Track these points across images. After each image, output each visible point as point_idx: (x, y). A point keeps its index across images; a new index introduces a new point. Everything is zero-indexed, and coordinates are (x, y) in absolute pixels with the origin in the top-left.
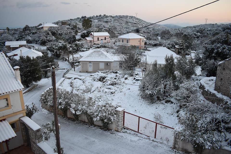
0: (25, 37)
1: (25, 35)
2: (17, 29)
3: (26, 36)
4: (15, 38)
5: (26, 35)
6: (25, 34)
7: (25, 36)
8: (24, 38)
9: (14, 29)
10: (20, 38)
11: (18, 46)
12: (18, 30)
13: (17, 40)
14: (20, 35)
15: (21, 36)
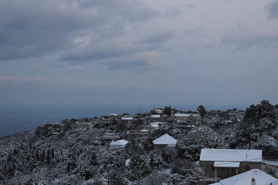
0: (256, 137)
1: (258, 131)
2: (226, 110)
3: (261, 136)
4: (227, 138)
5: (261, 131)
6: (259, 128)
7: (257, 134)
8: (255, 141)
9: (219, 111)
10: (240, 141)
11: (237, 165)
12: (230, 114)
13: (233, 146)
14: (241, 132)
15: (245, 135)
